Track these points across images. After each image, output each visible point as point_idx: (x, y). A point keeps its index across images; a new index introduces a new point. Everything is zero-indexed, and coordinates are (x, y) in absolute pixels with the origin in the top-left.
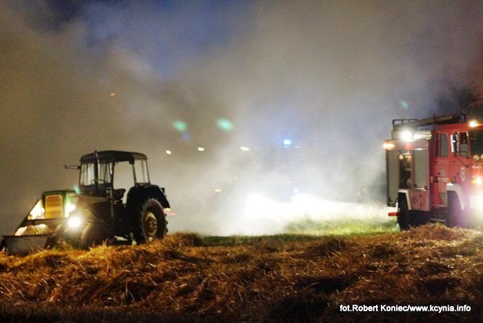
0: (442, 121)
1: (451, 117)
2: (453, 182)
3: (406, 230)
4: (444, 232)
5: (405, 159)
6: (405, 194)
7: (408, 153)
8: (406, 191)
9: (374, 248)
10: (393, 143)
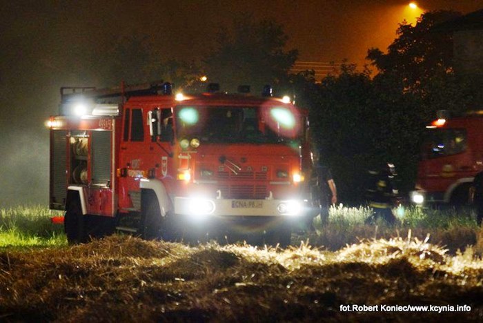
0: (135, 92)
1: (148, 87)
2: (149, 177)
3: (85, 242)
4: (139, 246)
5: (78, 143)
6: (78, 192)
7: (84, 135)
8: (80, 189)
9: (58, 267)
10: (60, 120)
